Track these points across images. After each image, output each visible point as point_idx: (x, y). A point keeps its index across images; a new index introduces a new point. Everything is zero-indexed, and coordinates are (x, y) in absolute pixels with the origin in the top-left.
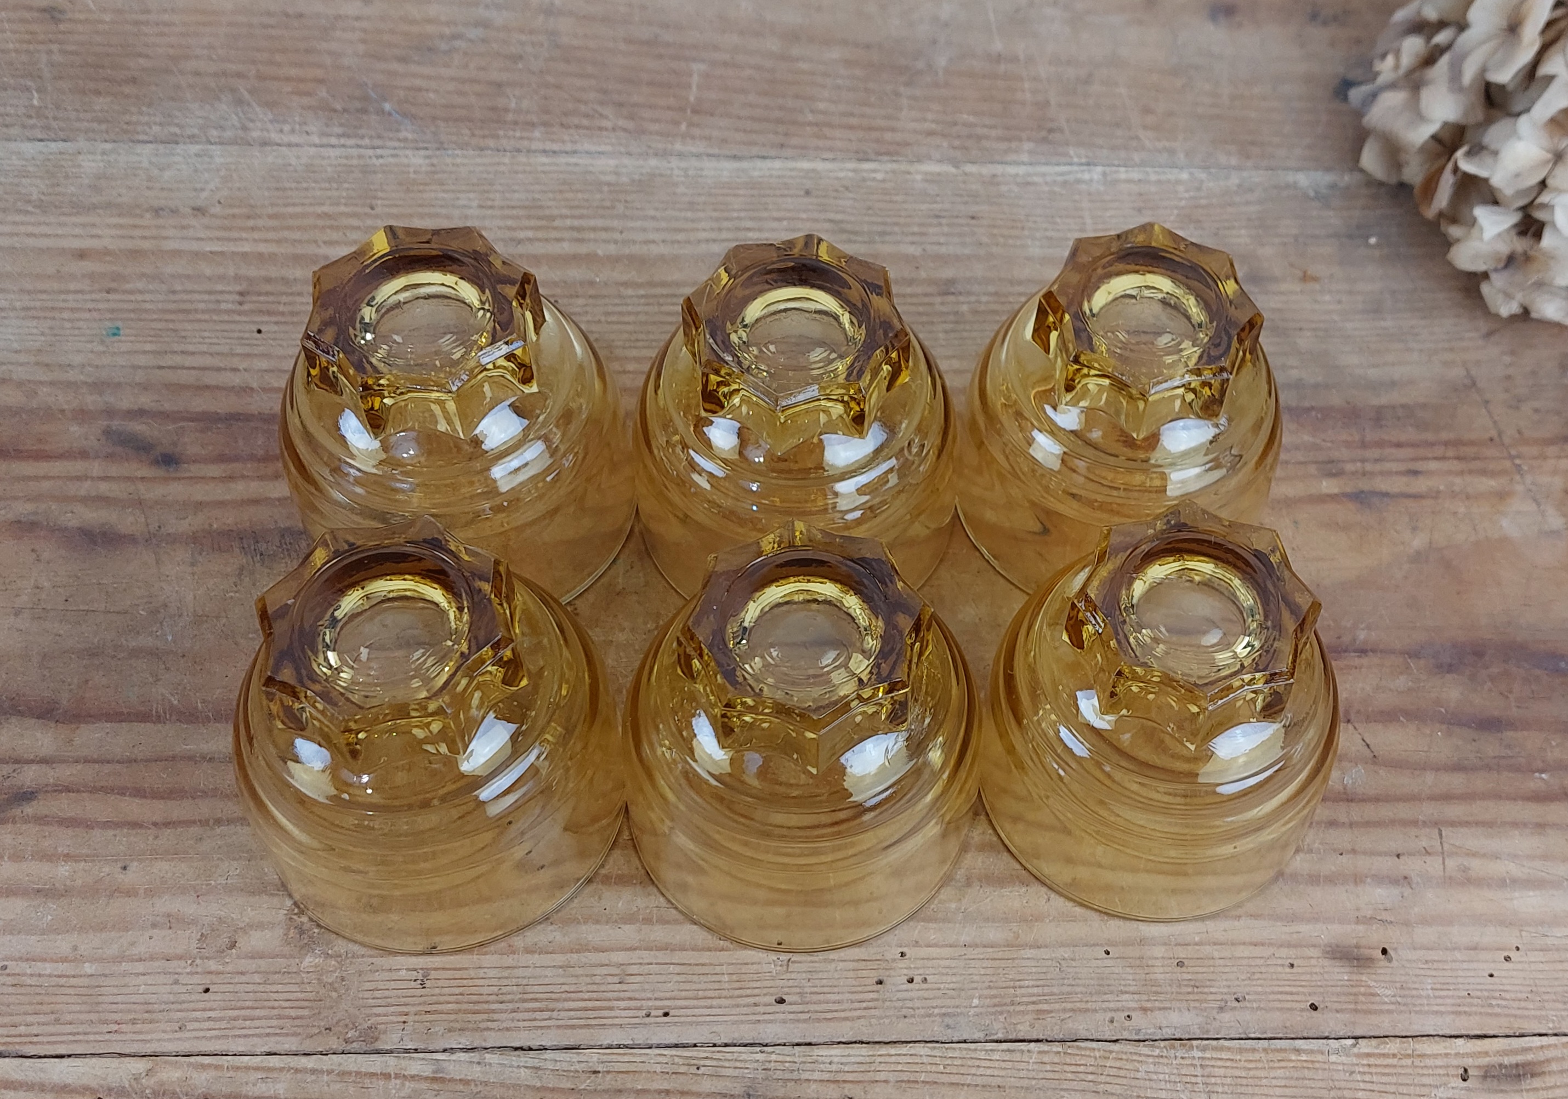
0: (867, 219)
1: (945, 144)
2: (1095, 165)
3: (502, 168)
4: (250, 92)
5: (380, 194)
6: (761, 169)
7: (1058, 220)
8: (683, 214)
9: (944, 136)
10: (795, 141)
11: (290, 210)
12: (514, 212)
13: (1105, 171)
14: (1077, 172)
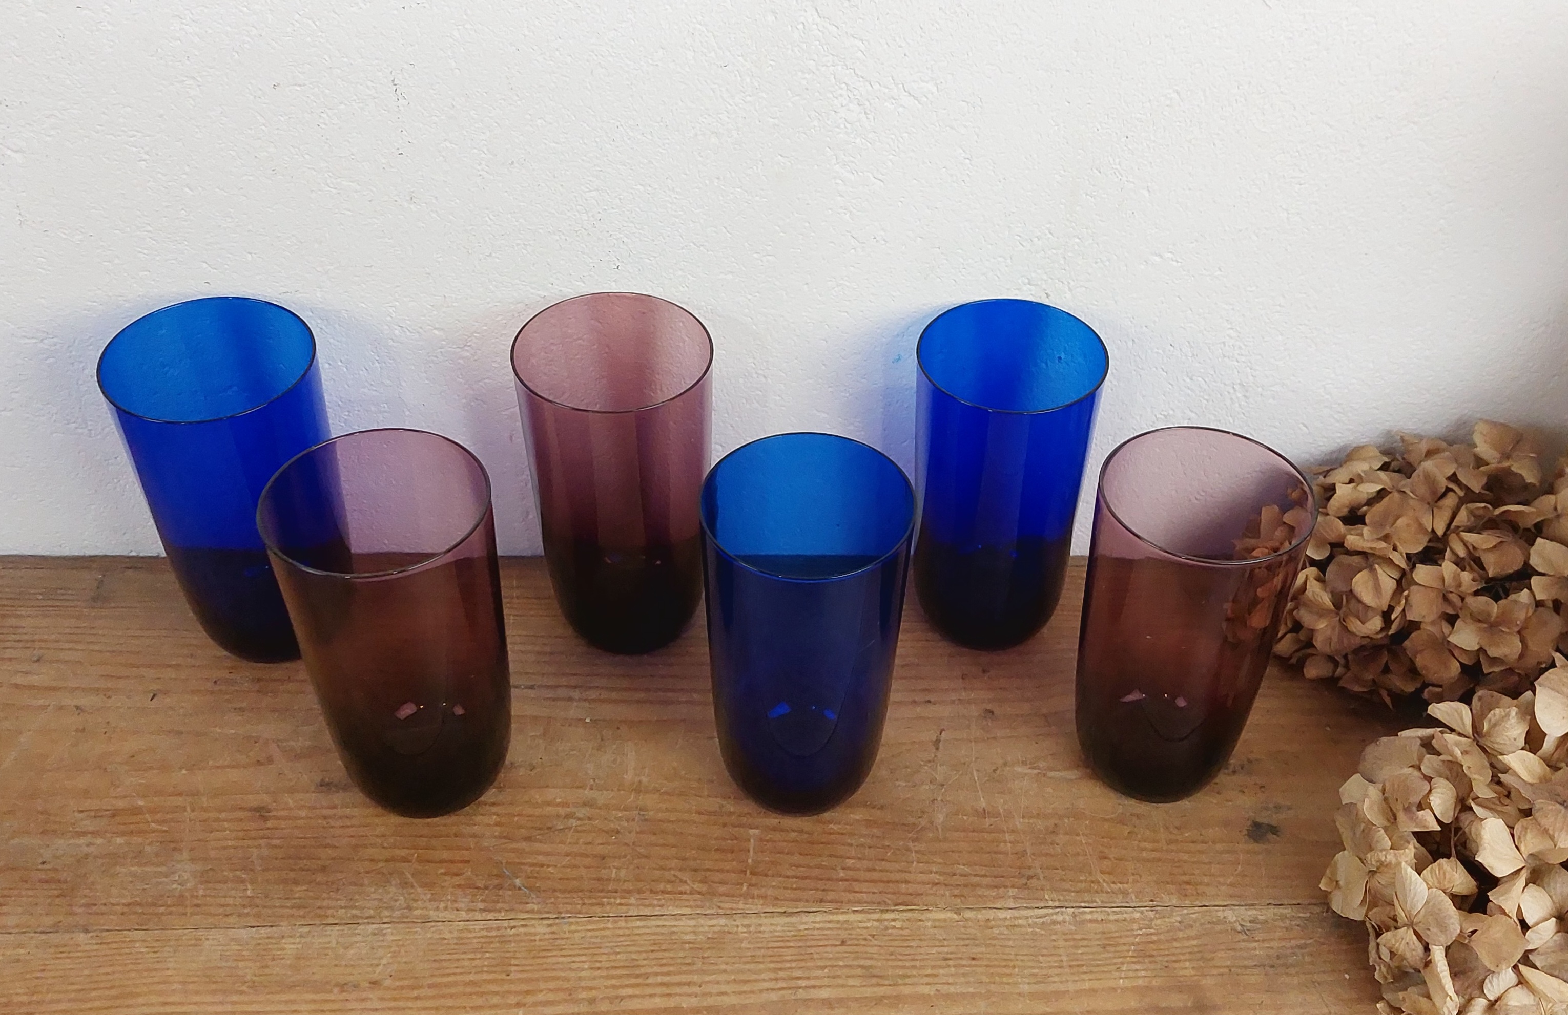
0: (890, 963)
1: (948, 893)
2: (1066, 908)
3: (608, 933)
4: (413, 875)
5: (513, 962)
6: (805, 923)
8: (747, 967)
9: (946, 885)
10: (831, 896)
11: (445, 980)
12: (619, 972)
13: (1073, 913)
14: (1052, 914)
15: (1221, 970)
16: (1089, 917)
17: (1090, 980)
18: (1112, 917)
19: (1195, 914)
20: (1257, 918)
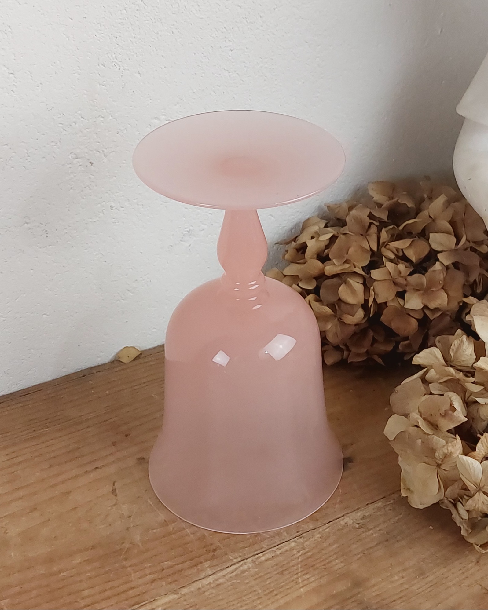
1: (164, 583)
2: (247, 559)
7: (244, 598)
9: (160, 579)
13: (252, 560)
14: (239, 567)
15: (359, 556)
16: (263, 558)
17: (282, 597)
18: (278, 552)
19: (326, 529)
20: (364, 515)
